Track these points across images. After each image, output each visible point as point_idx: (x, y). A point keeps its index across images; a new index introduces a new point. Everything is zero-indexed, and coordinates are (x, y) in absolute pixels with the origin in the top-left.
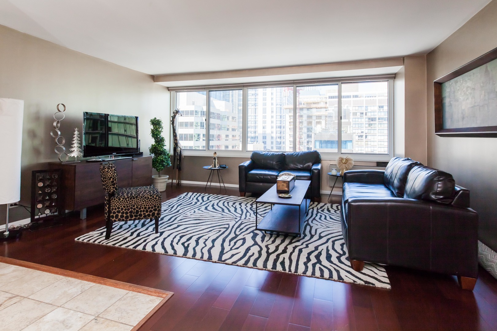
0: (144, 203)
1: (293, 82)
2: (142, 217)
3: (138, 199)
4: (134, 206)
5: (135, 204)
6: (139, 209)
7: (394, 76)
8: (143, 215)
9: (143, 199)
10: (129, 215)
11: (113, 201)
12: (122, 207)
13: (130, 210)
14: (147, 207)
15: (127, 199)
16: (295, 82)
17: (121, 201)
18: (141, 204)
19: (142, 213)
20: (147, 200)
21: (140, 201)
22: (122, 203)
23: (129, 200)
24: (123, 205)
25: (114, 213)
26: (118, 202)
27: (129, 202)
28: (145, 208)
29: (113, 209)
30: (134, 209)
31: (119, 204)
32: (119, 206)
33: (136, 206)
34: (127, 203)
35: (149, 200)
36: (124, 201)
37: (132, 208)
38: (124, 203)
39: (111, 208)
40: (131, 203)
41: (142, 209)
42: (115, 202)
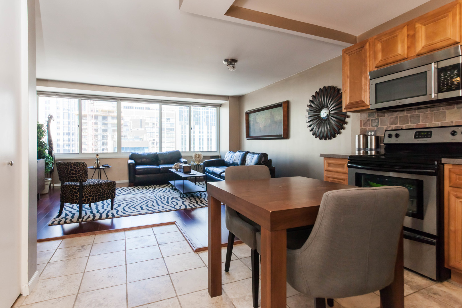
0: (107, 188)
1: (161, 101)
2: (106, 198)
3: (103, 186)
4: (100, 191)
5: (101, 189)
6: (104, 193)
7: (220, 105)
8: (106, 197)
9: (106, 185)
10: (97, 197)
11: (85, 188)
12: (93, 192)
13: (98, 194)
14: (109, 190)
15: (96, 186)
16: (162, 101)
17: (92, 187)
18: (105, 189)
19: (106, 195)
20: (108, 185)
21: (104, 186)
22: (93, 189)
23: (97, 186)
24: (93, 190)
25: (86, 197)
26: (90, 189)
27: (97, 188)
28: (107, 191)
29: (85, 195)
30: (101, 193)
31: (91, 190)
32: (90, 191)
33: (102, 191)
34: (96, 188)
35: (110, 186)
36: (94, 187)
37: (99, 192)
38: (94, 189)
39: (84, 194)
40: (98, 188)
41: (105, 193)
42: (87, 189)
